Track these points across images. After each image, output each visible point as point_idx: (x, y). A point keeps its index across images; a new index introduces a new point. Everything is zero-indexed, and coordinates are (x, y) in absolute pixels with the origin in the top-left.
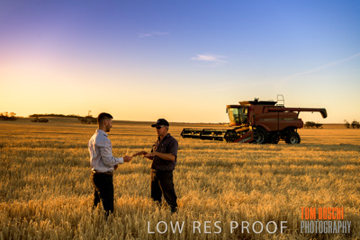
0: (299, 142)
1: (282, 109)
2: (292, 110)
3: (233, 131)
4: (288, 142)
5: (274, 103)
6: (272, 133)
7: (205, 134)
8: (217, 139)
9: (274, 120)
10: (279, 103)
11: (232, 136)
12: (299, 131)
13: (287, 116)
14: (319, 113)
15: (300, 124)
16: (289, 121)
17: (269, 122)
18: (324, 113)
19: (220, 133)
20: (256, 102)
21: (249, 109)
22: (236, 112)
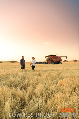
1: (57, 57)
2: (60, 57)
3: (47, 62)
4: (59, 64)
5: (55, 56)
6: (56, 62)
7: (40, 63)
8: (43, 64)
9: (56, 59)
10: (57, 55)
11: (46, 63)
12: (61, 62)
14: (66, 58)
15: (62, 60)
16: (59, 59)
18: (67, 57)
19: (44, 62)
20: (52, 56)
21: (50, 57)
22: (47, 58)
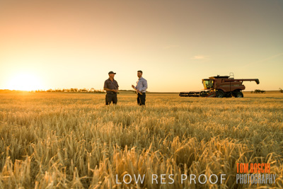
0: (243, 96)
1: (233, 80)
2: (238, 80)
4: (236, 97)
5: (228, 77)
6: (228, 92)
7: (190, 94)
8: (198, 96)
9: (229, 86)
10: (231, 77)
12: (242, 91)
13: (236, 84)
14: (254, 82)
15: (244, 88)
16: (237, 86)
17: (225, 87)
18: (257, 81)
19: (198, 93)
20: (218, 77)
21: (214, 81)
22: (207, 82)
